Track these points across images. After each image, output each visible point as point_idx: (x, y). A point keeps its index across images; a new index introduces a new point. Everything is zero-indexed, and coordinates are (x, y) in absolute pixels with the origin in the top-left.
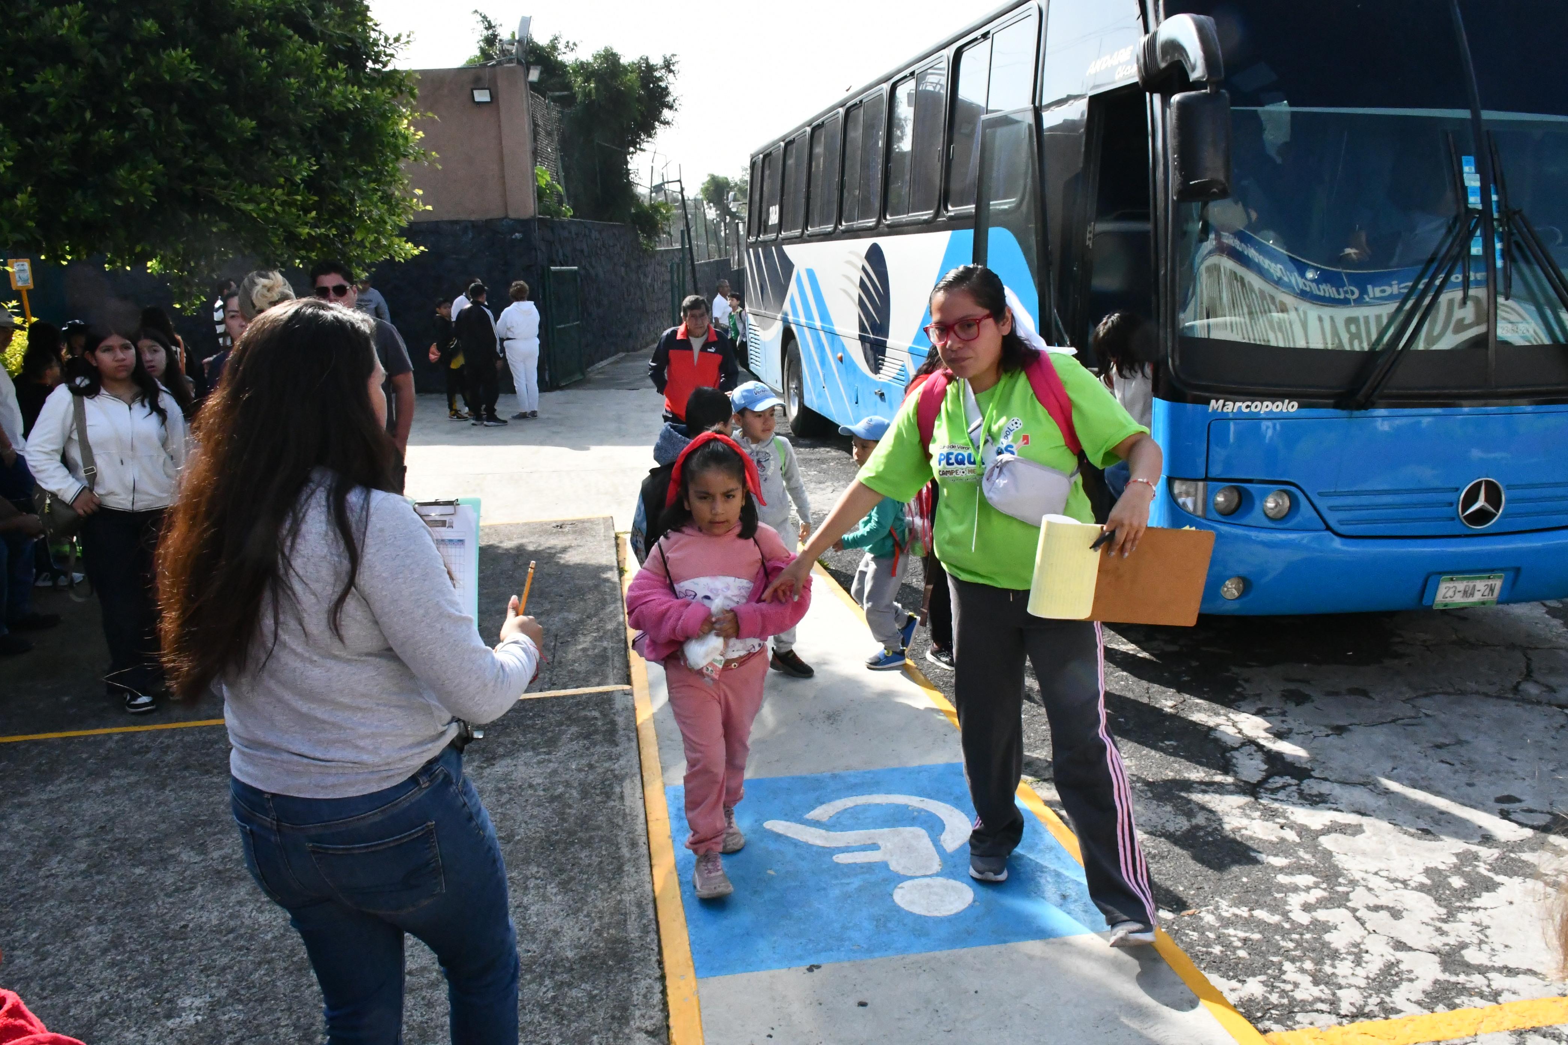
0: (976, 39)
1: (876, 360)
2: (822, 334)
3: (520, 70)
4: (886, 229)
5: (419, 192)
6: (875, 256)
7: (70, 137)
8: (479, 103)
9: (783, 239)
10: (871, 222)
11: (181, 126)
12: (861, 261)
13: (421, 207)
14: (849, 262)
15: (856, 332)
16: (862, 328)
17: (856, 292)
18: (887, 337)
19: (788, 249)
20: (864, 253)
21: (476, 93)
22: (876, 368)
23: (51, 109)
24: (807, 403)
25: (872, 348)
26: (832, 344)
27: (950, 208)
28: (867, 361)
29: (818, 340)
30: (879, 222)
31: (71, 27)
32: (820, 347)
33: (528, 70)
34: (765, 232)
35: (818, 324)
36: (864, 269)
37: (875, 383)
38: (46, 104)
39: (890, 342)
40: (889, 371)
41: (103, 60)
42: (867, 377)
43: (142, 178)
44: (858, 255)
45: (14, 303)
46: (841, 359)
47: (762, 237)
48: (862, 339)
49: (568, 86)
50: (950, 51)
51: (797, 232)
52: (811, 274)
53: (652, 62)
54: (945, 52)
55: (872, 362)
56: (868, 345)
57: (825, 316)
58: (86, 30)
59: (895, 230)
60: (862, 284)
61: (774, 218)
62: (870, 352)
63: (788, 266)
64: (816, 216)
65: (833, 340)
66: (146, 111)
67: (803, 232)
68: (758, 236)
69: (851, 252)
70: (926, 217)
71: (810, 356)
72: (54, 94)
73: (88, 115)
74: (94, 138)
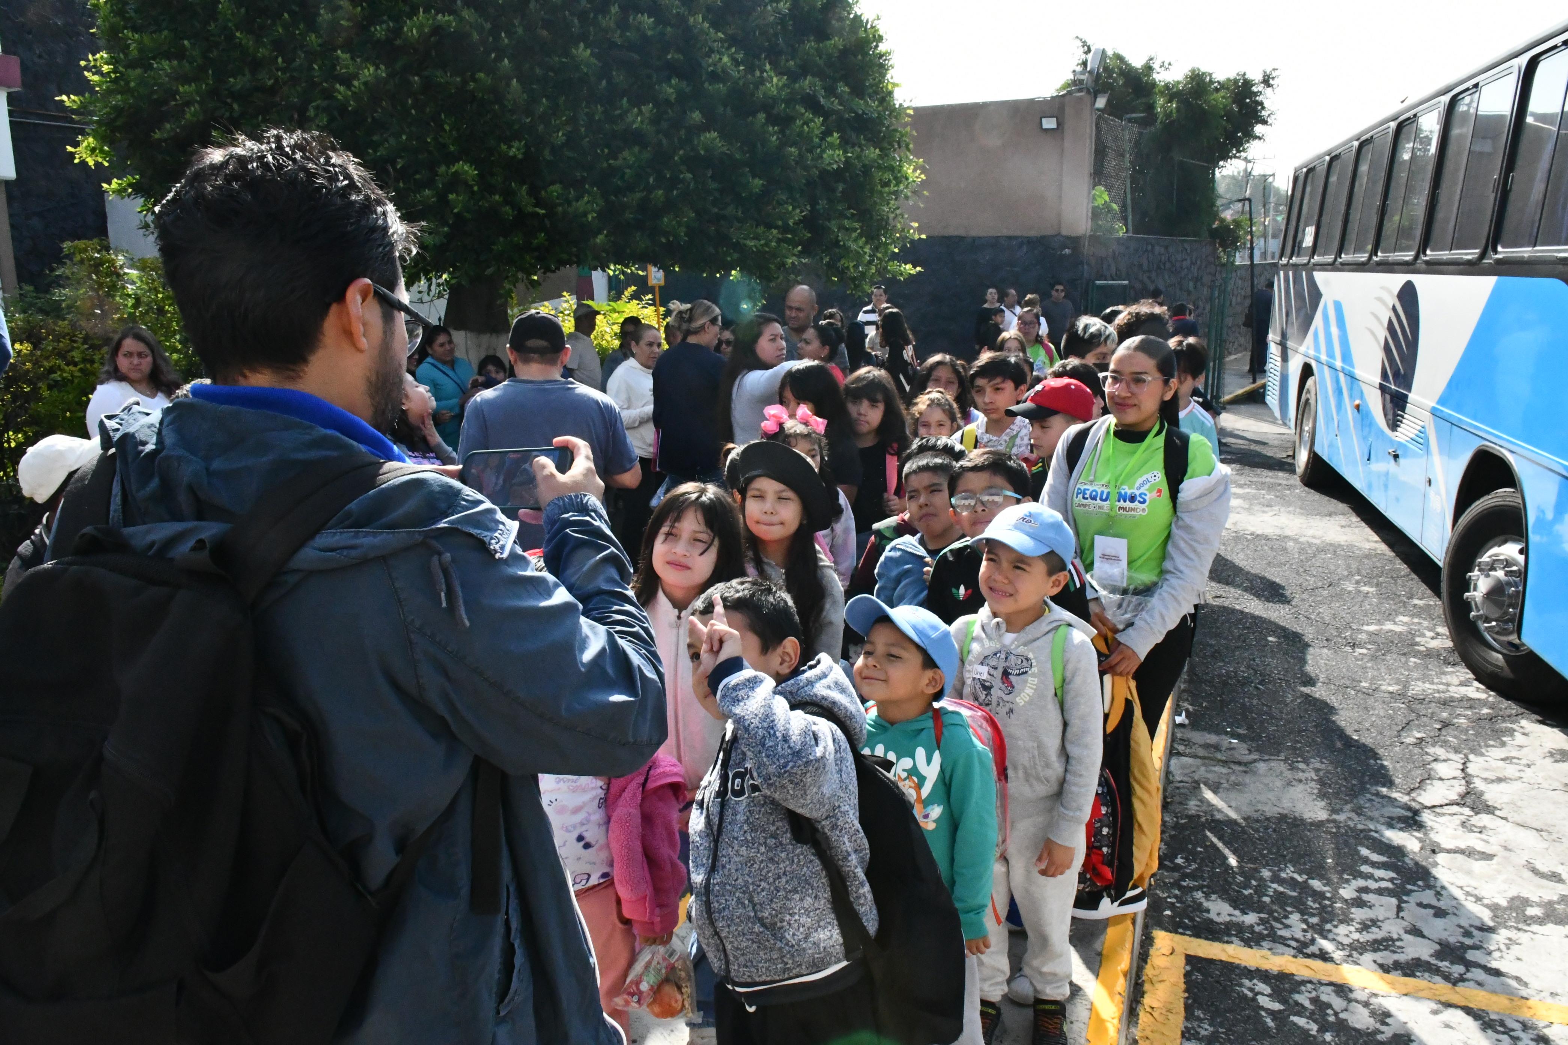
0: (1555, 47)
1: (1395, 415)
2: (1341, 375)
3: (1088, 99)
4: (1424, 266)
5: (916, 225)
6: (1408, 295)
7: (638, 195)
8: (1047, 130)
9: (1315, 265)
10: (1408, 256)
11: (713, 185)
12: (1392, 300)
13: (916, 237)
14: (1379, 299)
15: (1377, 380)
16: (1384, 375)
17: (1382, 334)
18: (1410, 390)
19: (1320, 277)
20: (1396, 291)
21: (1044, 120)
22: (1394, 425)
23: (627, 177)
24: (1318, 449)
25: (1392, 401)
26: (1351, 389)
27: (1500, 249)
28: (1385, 415)
29: (1338, 381)
30: (1417, 257)
31: (642, 122)
32: (1339, 391)
33: (1095, 98)
34: (1298, 255)
35: (1338, 364)
36: (1394, 309)
37: (1392, 442)
38: (624, 173)
39: (1412, 397)
40: (1407, 431)
41: (664, 141)
42: (1382, 432)
43: (679, 224)
44: (1390, 292)
45: (650, 296)
46: (1358, 407)
47: (1294, 260)
48: (1382, 388)
49: (1151, 107)
50: (1524, 60)
51: (1330, 258)
52: (1338, 306)
53: (1249, 76)
54: (1515, 62)
55: (1390, 417)
56: (1388, 397)
57: (1347, 356)
58: (655, 121)
59: (1435, 267)
60: (1390, 327)
61: (1308, 241)
62: (1389, 405)
63: (1316, 295)
64: (1351, 244)
65: (1352, 383)
66: (689, 176)
67: (1335, 259)
68: (1291, 258)
69: (1382, 288)
70: (1469, 257)
71: (1326, 397)
72: (630, 167)
73: (651, 180)
74: (652, 196)
